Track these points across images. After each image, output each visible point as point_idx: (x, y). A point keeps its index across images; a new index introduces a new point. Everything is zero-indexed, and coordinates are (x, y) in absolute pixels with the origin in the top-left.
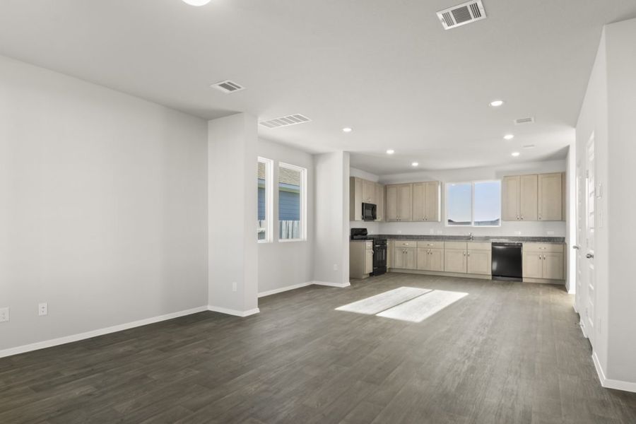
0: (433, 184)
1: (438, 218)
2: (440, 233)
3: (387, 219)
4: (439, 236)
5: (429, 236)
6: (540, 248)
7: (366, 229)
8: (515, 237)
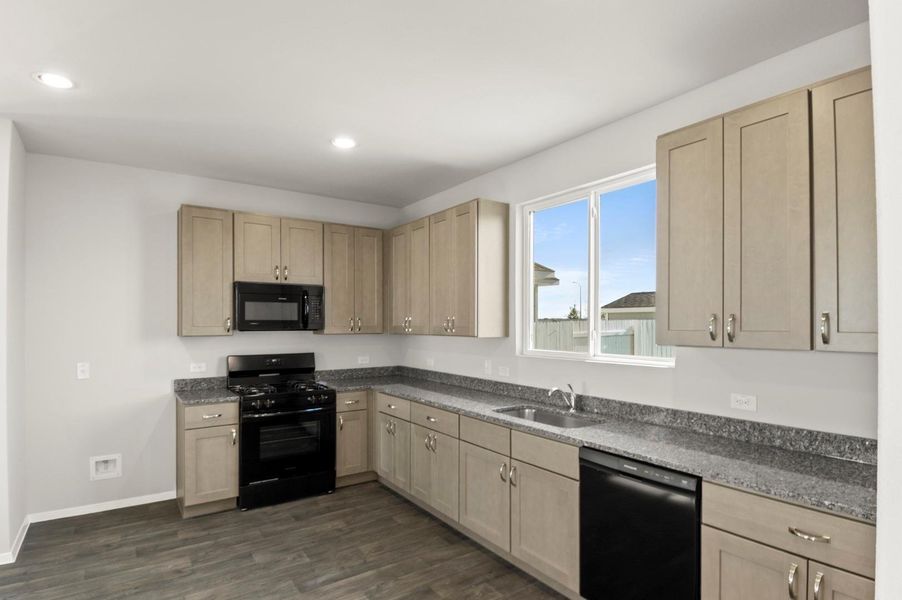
0: (466, 213)
1: (474, 328)
4: (501, 383)
5: (480, 381)
6: (792, 532)
7: (312, 355)
8: (729, 420)
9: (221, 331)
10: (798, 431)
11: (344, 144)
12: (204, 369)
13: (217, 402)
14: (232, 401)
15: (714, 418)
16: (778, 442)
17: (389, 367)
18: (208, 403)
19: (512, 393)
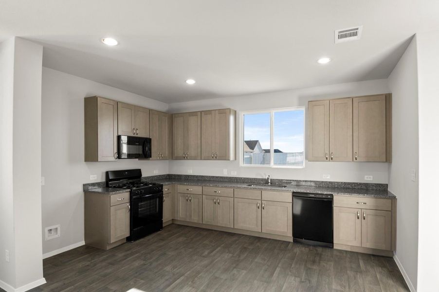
0: (224, 113)
1: (229, 156)
2: (234, 174)
3: (173, 156)
4: (233, 178)
5: (222, 177)
6: (357, 203)
7: (140, 170)
8: (323, 182)
9: (113, 159)
10: (342, 183)
11: (191, 82)
12: (96, 178)
13: (123, 192)
14: (127, 192)
15: (318, 182)
16: (336, 186)
17: (165, 175)
18: (119, 193)
19: (239, 181)
